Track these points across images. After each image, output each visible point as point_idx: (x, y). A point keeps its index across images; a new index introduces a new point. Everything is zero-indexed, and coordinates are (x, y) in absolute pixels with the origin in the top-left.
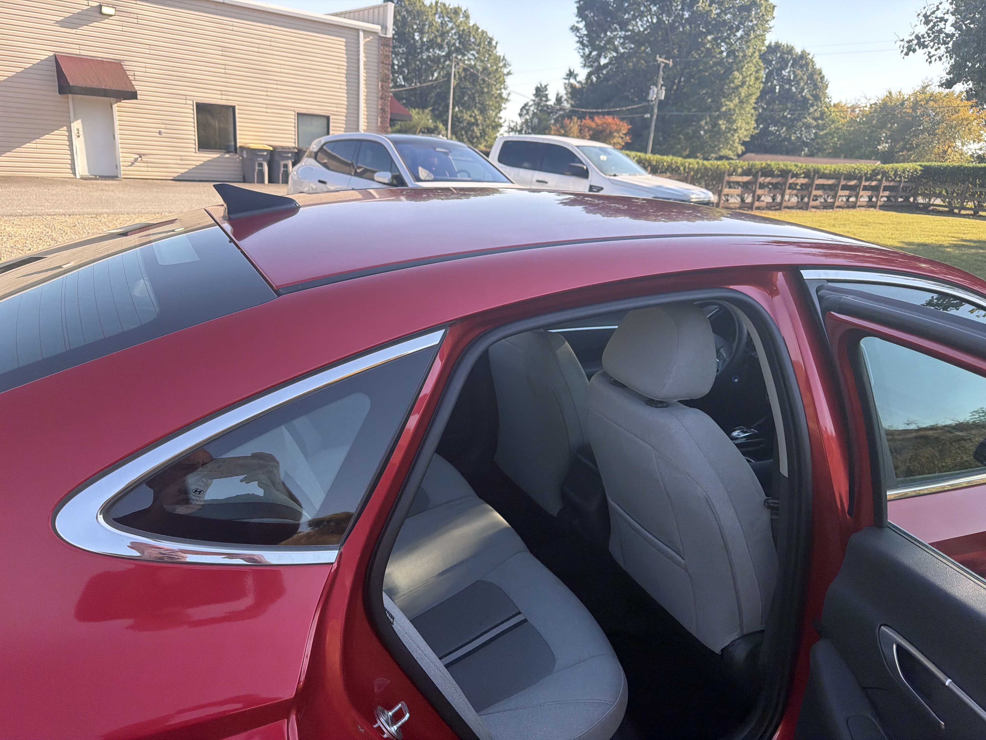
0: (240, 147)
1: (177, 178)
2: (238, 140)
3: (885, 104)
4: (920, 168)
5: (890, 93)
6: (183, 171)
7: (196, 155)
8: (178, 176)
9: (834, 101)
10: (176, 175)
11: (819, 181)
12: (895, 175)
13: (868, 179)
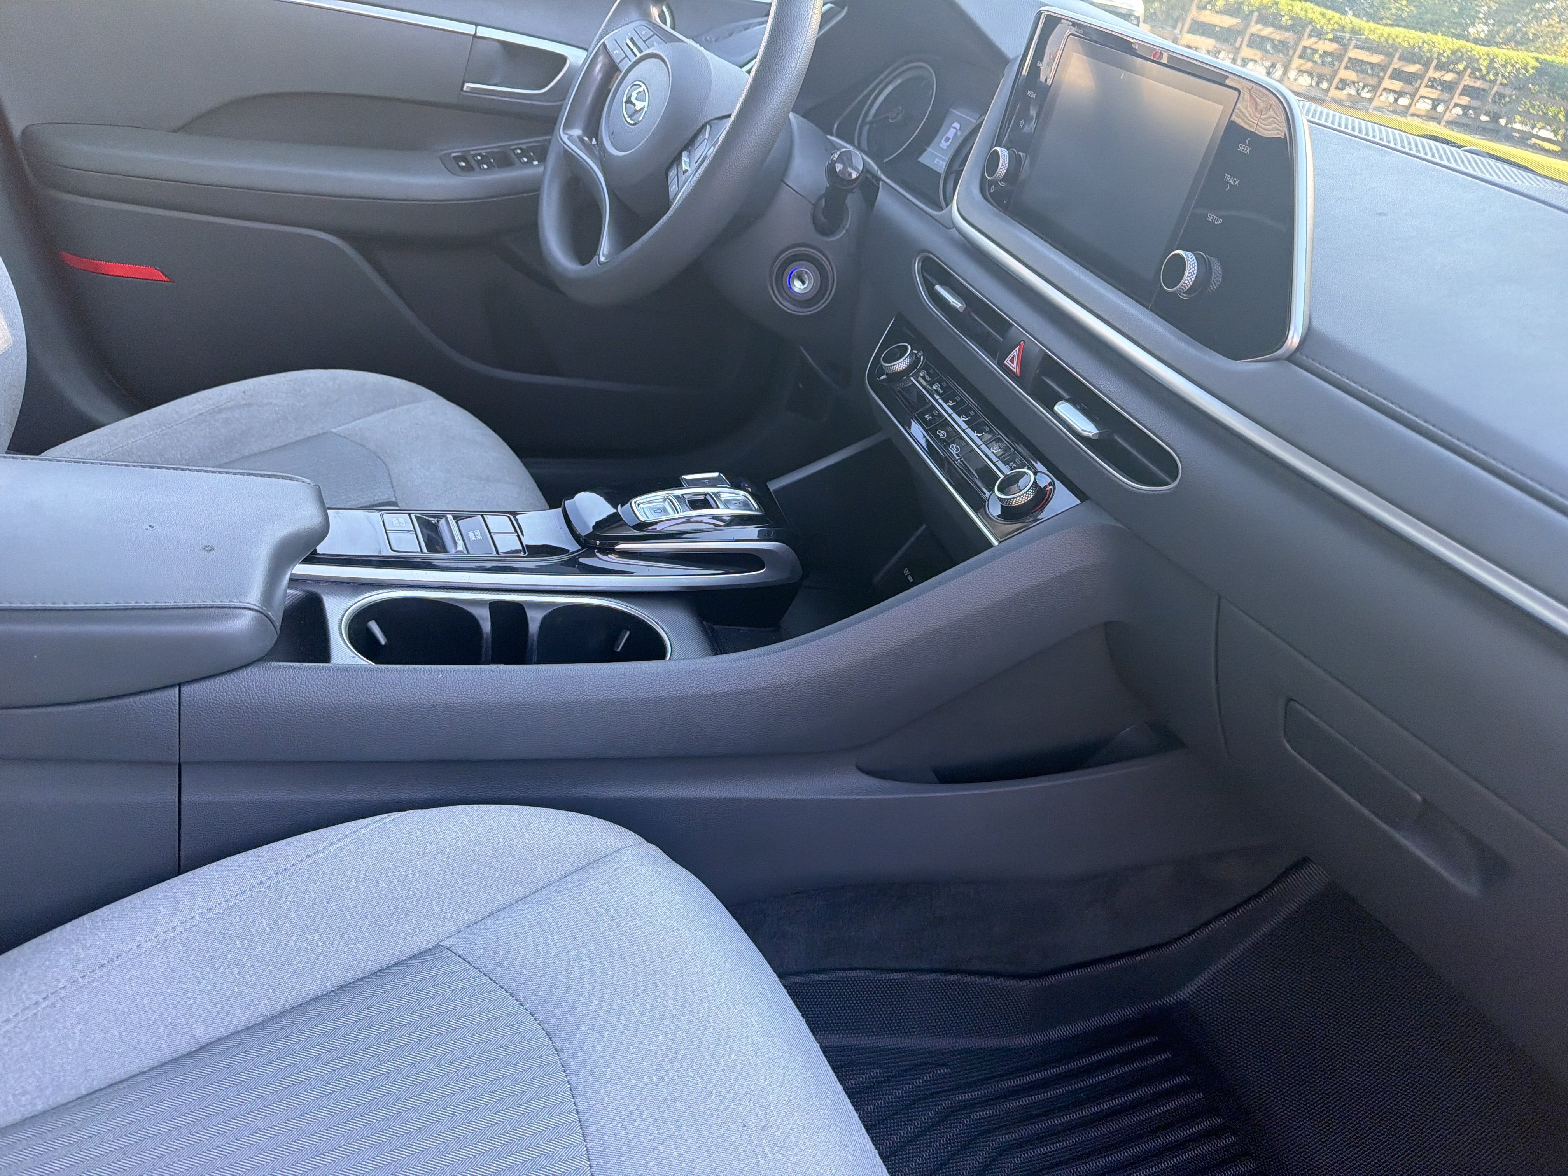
4: (1534, 63)
11: (1353, 53)
12: (1489, 68)
13: (1440, 67)
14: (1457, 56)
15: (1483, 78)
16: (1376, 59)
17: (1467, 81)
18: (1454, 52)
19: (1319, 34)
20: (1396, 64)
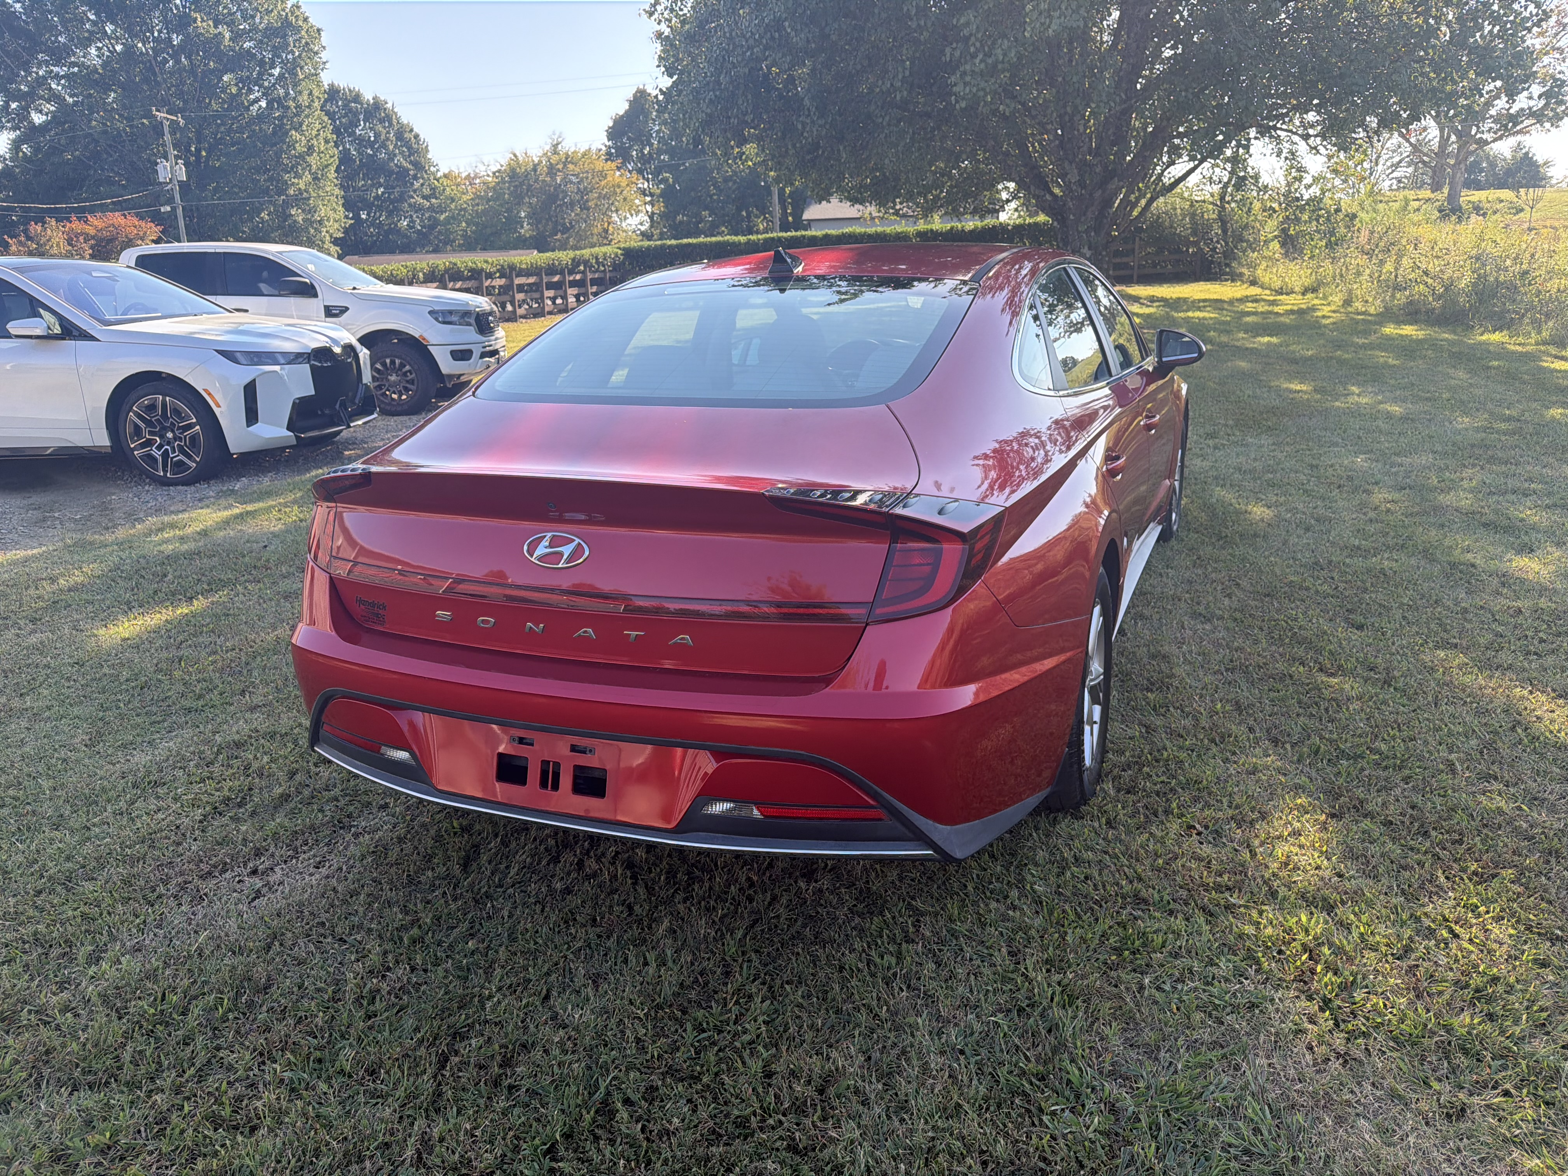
3: (513, 170)
4: (620, 252)
5: (515, 155)
9: (444, 169)
11: (518, 281)
12: (597, 262)
13: (571, 272)
14: (576, 262)
15: (597, 271)
16: (532, 280)
17: (590, 276)
18: (573, 260)
19: (490, 276)
20: (545, 279)
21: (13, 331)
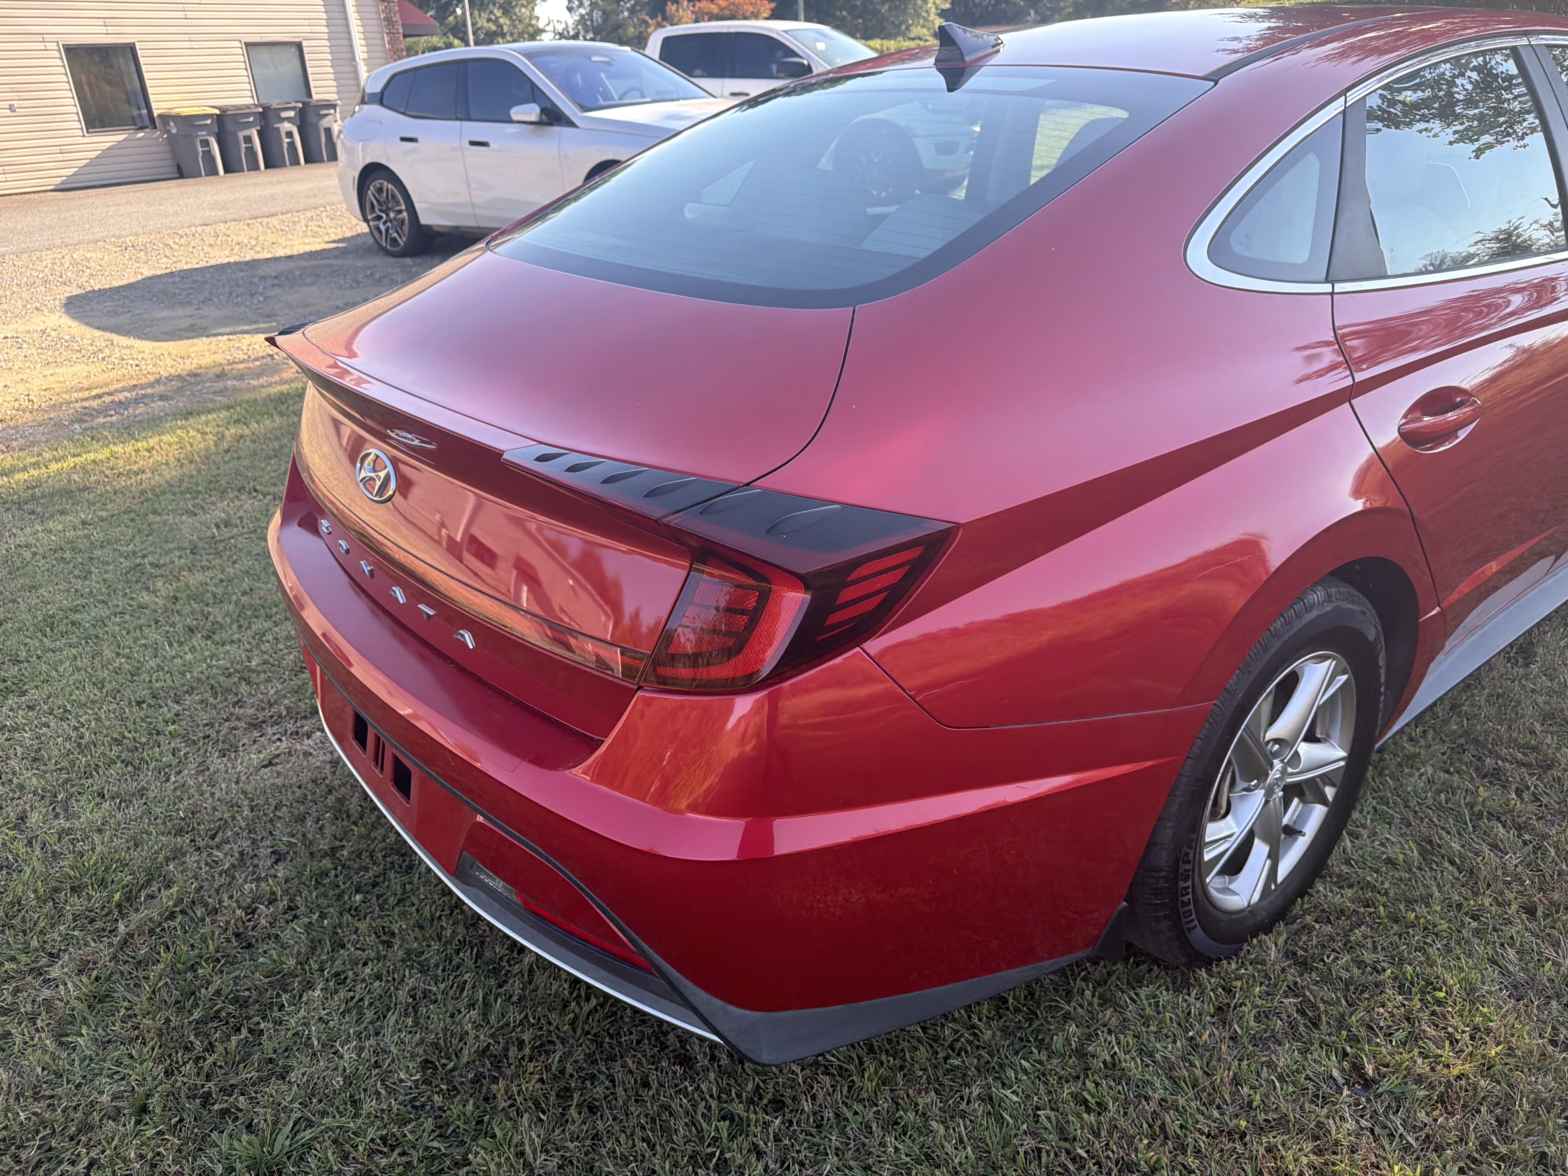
0: (160, 116)
1: (62, 187)
2: (154, 105)
6: (70, 172)
7: (86, 140)
8: (63, 183)
10: (59, 180)
21: (515, 117)
